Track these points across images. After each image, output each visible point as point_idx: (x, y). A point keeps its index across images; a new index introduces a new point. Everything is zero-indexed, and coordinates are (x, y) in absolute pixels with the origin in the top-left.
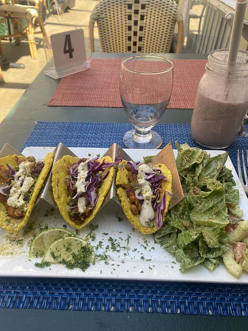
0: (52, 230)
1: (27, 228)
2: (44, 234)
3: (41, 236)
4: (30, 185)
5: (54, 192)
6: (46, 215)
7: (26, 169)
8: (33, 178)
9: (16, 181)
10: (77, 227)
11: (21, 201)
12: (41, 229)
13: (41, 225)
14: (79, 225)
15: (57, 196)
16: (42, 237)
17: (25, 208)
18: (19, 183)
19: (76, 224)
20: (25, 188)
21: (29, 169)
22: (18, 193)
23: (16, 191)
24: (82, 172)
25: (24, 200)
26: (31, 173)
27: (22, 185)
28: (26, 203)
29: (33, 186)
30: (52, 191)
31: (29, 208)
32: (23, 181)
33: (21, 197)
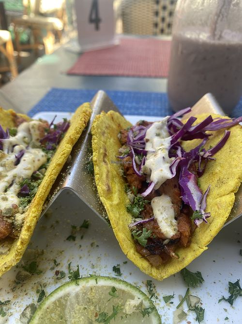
0: (92, 283)
1: (24, 268)
2: (68, 295)
3: (59, 300)
4: (38, 164)
5: (97, 177)
6: (71, 238)
7: (32, 131)
8: (43, 150)
9: (6, 152)
10: (154, 273)
11: (10, 199)
12: (57, 273)
13: (58, 261)
14: (158, 268)
15: (105, 188)
16: (61, 304)
17: (19, 217)
18: (12, 157)
19: (152, 265)
20: (24, 169)
21: (37, 132)
22: (6, 179)
23: (3, 174)
24: (156, 140)
25: (20, 195)
26: (41, 142)
27: (18, 162)
28: (22, 203)
29: (43, 167)
30: (91, 173)
31: (29, 216)
32: (22, 154)
33: (12, 188)
